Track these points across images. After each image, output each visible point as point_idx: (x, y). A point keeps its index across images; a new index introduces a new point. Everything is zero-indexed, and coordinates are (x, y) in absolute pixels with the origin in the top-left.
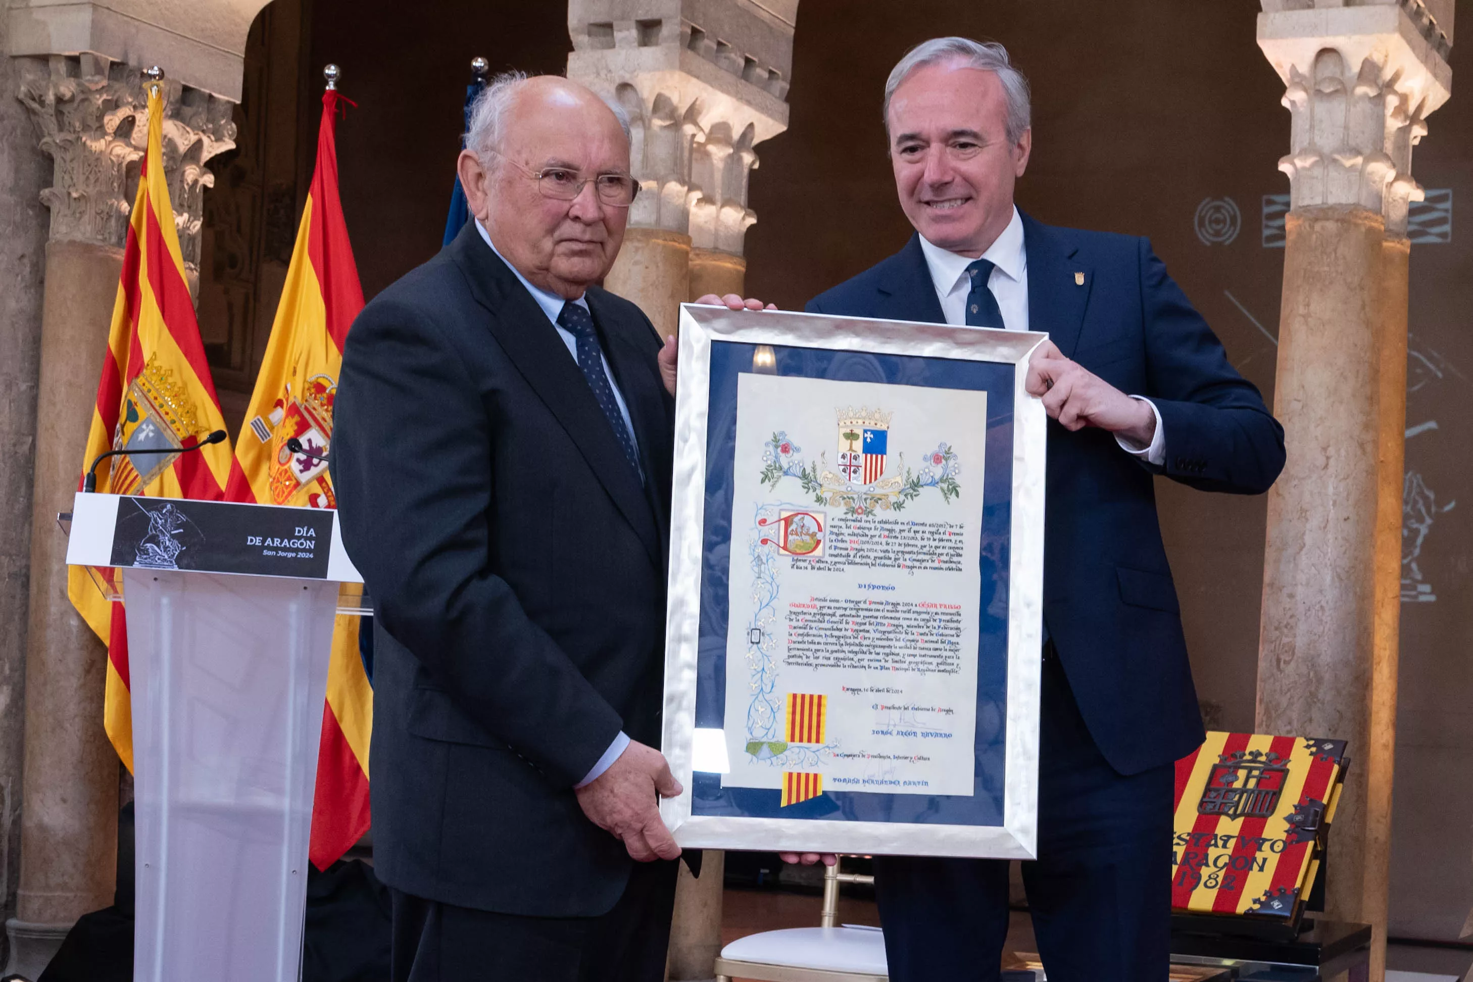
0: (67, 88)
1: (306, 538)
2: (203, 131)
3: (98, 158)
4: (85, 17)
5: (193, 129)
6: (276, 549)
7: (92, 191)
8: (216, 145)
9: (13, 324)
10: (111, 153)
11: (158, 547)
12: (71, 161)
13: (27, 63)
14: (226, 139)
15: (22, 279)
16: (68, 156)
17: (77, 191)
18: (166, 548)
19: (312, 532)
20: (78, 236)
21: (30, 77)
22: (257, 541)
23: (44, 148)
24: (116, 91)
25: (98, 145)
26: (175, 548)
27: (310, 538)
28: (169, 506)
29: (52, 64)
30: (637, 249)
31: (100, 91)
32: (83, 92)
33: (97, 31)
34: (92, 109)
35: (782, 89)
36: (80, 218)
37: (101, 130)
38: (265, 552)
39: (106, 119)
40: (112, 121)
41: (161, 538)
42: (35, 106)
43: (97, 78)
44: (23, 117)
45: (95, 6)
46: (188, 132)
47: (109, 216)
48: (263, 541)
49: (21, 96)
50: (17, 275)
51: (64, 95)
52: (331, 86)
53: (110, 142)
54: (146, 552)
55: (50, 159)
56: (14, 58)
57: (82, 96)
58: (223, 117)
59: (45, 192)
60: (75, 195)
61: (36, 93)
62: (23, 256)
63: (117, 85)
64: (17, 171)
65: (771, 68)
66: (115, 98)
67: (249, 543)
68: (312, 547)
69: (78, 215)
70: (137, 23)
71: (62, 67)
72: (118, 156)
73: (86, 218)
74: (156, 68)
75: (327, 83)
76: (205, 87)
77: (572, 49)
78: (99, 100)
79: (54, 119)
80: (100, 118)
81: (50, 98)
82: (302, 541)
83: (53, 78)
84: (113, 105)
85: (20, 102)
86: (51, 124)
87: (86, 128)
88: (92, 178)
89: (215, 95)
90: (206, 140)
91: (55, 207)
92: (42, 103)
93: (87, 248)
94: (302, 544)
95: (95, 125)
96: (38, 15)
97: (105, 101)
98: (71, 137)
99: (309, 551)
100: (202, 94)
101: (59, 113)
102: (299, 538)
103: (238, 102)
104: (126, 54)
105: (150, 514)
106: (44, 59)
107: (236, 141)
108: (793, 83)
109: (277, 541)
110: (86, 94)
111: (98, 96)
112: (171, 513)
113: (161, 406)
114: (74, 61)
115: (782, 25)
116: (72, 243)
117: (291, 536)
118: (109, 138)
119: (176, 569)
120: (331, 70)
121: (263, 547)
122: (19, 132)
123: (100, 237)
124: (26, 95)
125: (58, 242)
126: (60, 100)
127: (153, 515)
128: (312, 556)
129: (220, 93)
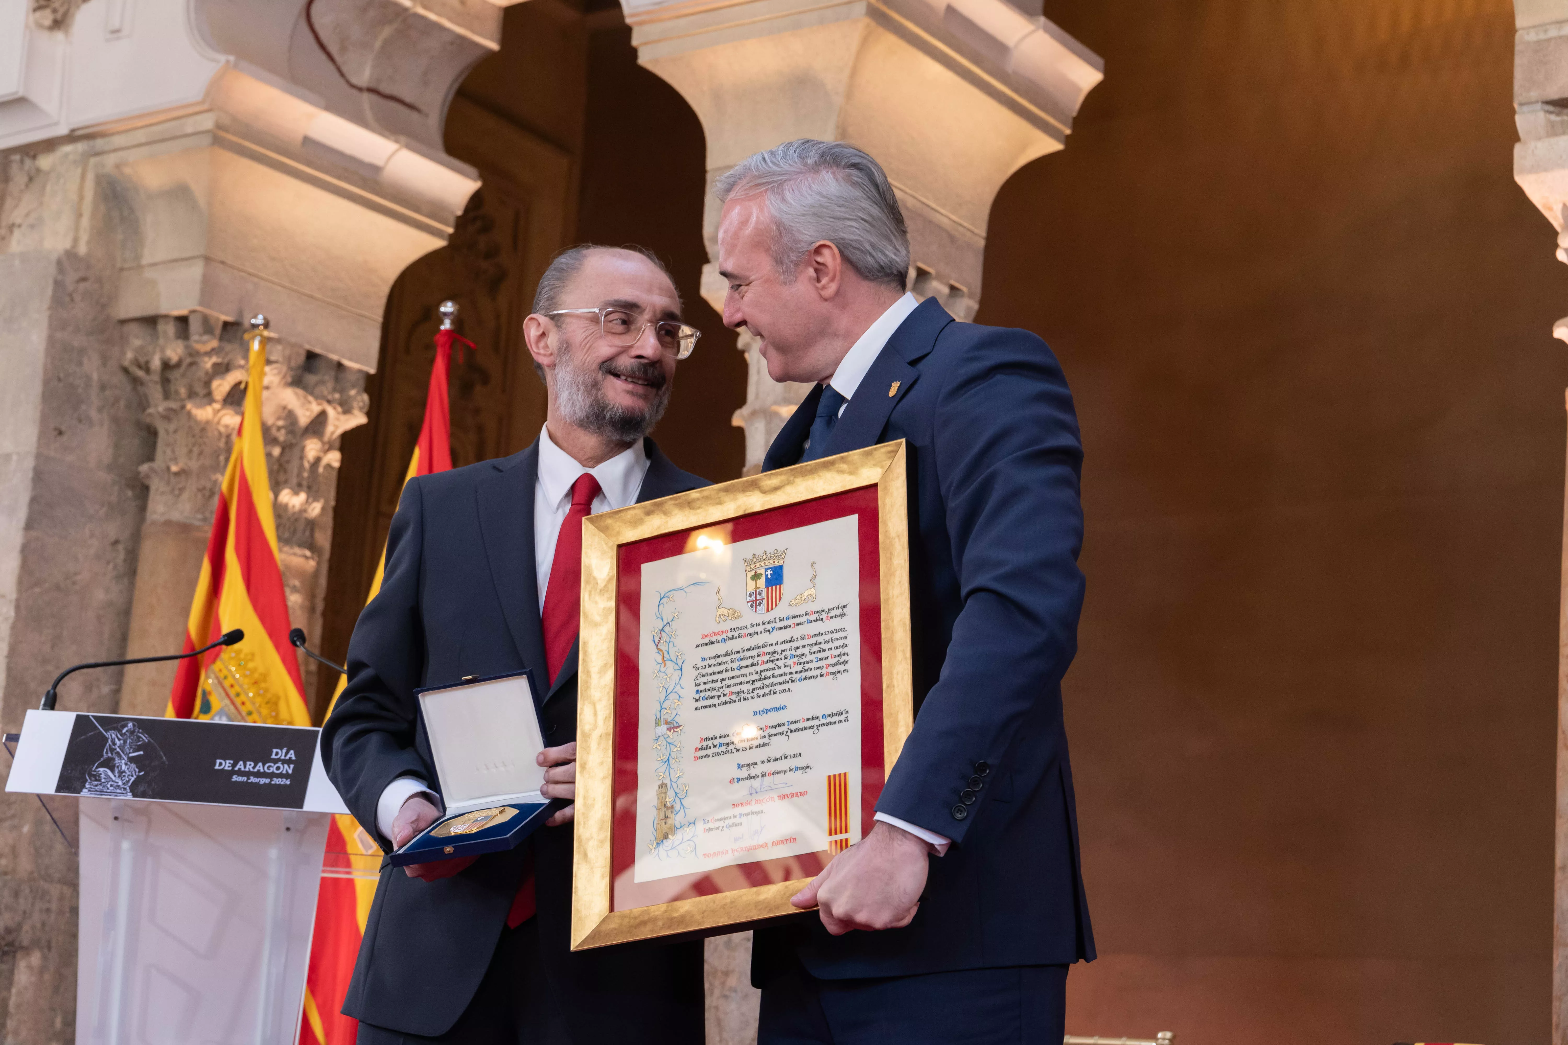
0: (174, 351)
2: (329, 402)
3: (204, 427)
4: (197, 270)
5: (317, 398)
7: (194, 465)
8: (343, 418)
9: (99, 618)
10: (218, 423)
11: (113, 773)
12: (175, 432)
13: (134, 328)
14: (356, 412)
15: (115, 567)
16: (172, 427)
17: (176, 463)
18: (121, 773)
20: (175, 516)
21: (137, 343)
23: (148, 420)
24: (227, 354)
25: (203, 413)
26: (132, 772)
28: (130, 725)
29: (161, 326)
31: (209, 354)
32: (191, 355)
33: (208, 287)
34: (201, 374)
35: (969, 308)
36: (179, 496)
37: (208, 397)
39: (215, 384)
40: (222, 386)
41: (117, 761)
42: (140, 373)
43: (205, 338)
44: (128, 387)
45: (208, 259)
46: (310, 402)
47: (212, 493)
48: (234, 765)
49: (126, 363)
50: (108, 563)
51: (170, 359)
52: (447, 325)
53: (219, 411)
54: (98, 777)
55: (152, 433)
56: (123, 322)
57: (189, 360)
58: (353, 387)
59: (144, 468)
60: (174, 468)
61: (142, 360)
62: (116, 542)
63: (228, 347)
64: (117, 446)
65: (953, 282)
66: (226, 361)
67: (217, 766)
69: (177, 492)
70: (256, 280)
71: (170, 329)
72: (227, 426)
73: (185, 495)
74: (260, 317)
75: (441, 322)
76: (333, 352)
78: (208, 363)
79: (159, 387)
80: (208, 384)
81: (156, 363)
83: (161, 341)
84: (223, 369)
85: (125, 370)
86: (155, 392)
87: (192, 395)
88: (196, 450)
89: (346, 363)
90: (331, 412)
91: (156, 485)
92: (148, 370)
93: (184, 528)
95: (202, 392)
96: (149, 274)
97: (215, 365)
98: (173, 405)
100: (328, 361)
101: (165, 381)
103: (372, 371)
104: (240, 313)
105: (108, 734)
106: (151, 321)
107: (368, 414)
108: (983, 302)
110: (194, 355)
111: (206, 359)
114: (183, 321)
115: (969, 234)
116: (168, 523)
118: (217, 406)
120: (448, 307)
121: (233, 771)
122: (122, 403)
123: (200, 516)
124: (132, 362)
125: (154, 523)
126: (166, 366)
127: (111, 734)
129: (351, 359)
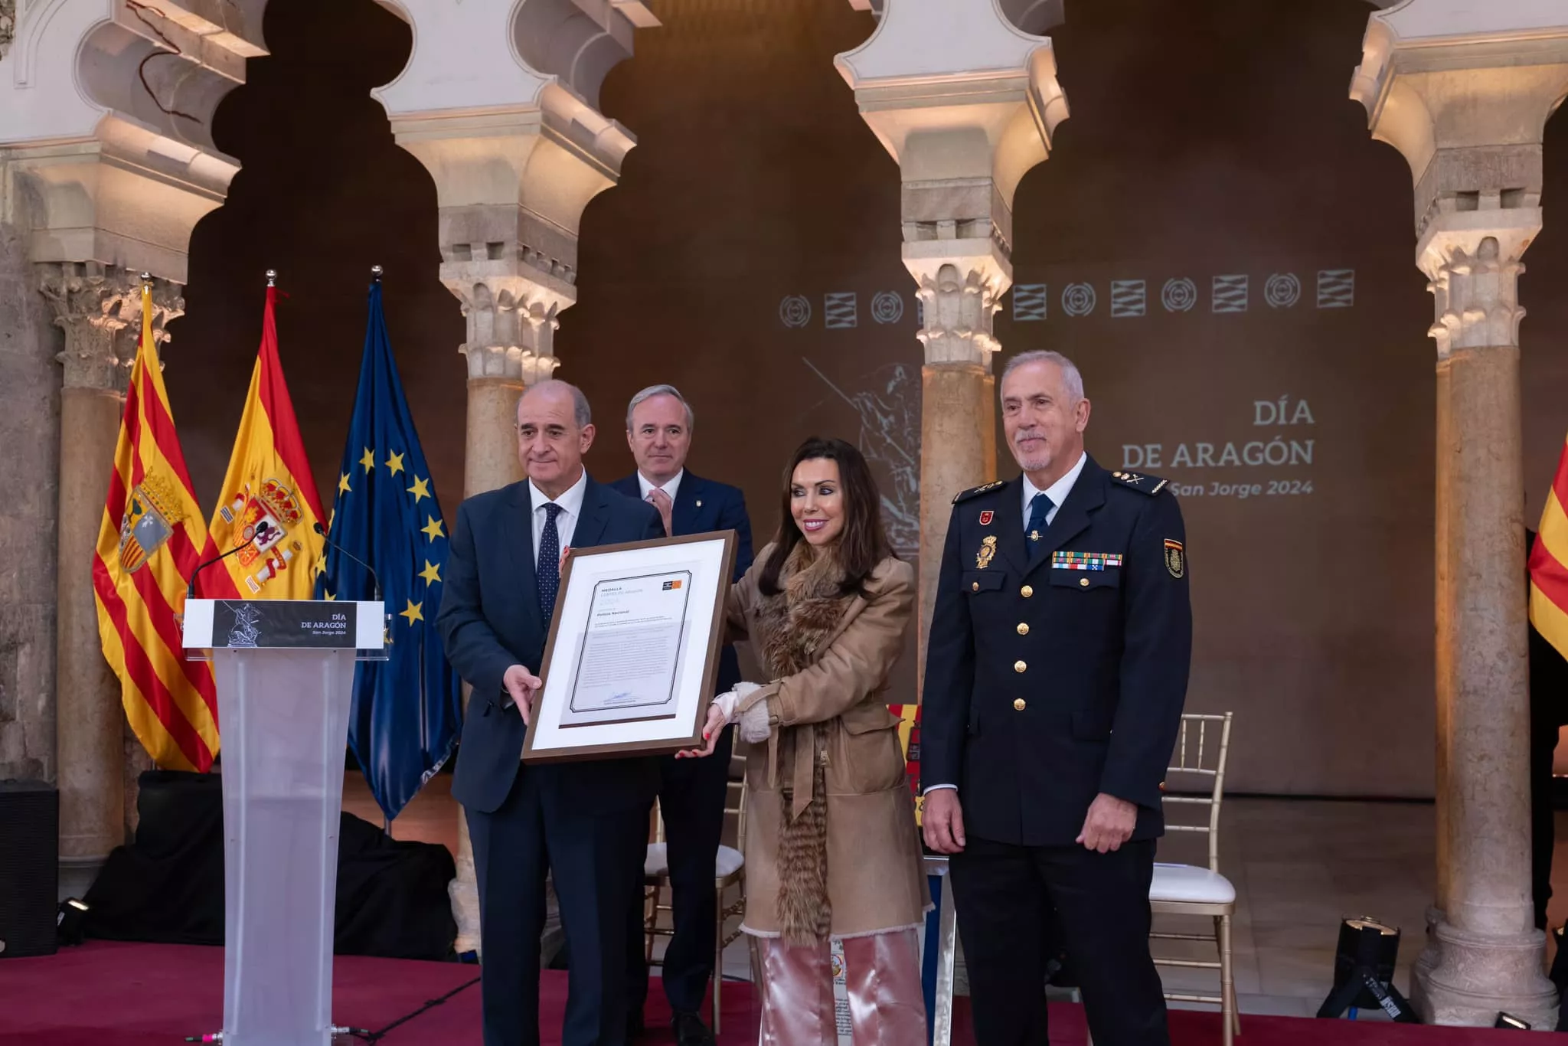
0: (76, 284)
1: (340, 622)
2: (165, 306)
3: (99, 329)
4: (89, 237)
5: (158, 304)
6: (321, 630)
7: (94, 352)
8: (172, 314)
9: (40, 444)
10: (106, 326)
11: (243, 633)
12: (79, 332)
13: (46, 267)
14: (179, 310)
15: (45, 414)
16: (77, 329)
17: (85, 353)
18: (248, 633)
19: (343, 617)
20: (87, 384)
21: (47, 276)
22: (308, 625)
23: (59, 324)
24: (110, 285)
25: (98, 322)
26: (254, 633)
27: (343, 621)
28: (248, 605)
29: (64, 268)
30: (491, 392)
31: (99, 285)
32: (87, 286)
33: (98, 246)
34: (94, 297)
35: (572, 277)
36: (86, 372)
37: (99, 311)
38: (314, 632)
39: (104, 304)
40: (107, 305)
41: (244, 626)
42: (52, 296)
43: (97, 277)
44: (43, 303)
45: (96, 229)
46: (155, 308)
47: (107, 368)
48: (312, 625)
49: (42, 289)
50: (42, 411)
51: (73, 288)
52: (271, 284)
53: (106, 319)
54: (235, 637)
55: (61, 332)
56: (37, 263)
57: (86, 289)
58: (176, 295)
59: (61, 354)
60: (83, 356)
61: (52, 287)
62: (45, 397)
63: (110, 280)
64: (40, 340)
65: (566, 265)
66: (109, 289)
67: (303, 627)
68: (345, 627)
69: (85, 369)
70: (122, 238)
71: (72, 270)
72: (111, 327)
73: (91, 371)
76: (164, 276)
77: (442, 261)
78: (99, 291)
79: (66, 304)
80: (99, 303)
81: (64, 290)
82: (338, 623)
83: (65, 277)
84: (108, 295)
85: (41, 293)
86: (65, 308)
87: (90, 310)
88: (95, 343)
89: (171, 281)
90: (166, 312)
91: (67, 365)
92: (57, 292)
93: (92, 392)
94: (337, 625)
95: (95, 308)
96: (53, 235)
97: (102, 292)
98: (79, 316)
99: (343, 629)
100: (162, 280)
101: (70, 300)
102: (335, 621)
103: (185, 284)
104: (115, 260)
105: (236, 611)
106: (59, 264)
107: (185, 310)
109: (321, 625)
110: (90, 287)
111: (98, 289)
112: (250, 609)
113: (157, 503)
114: (81, 266)
115: (571, 236)
116: (83, 388)
117: (331, 621)
118: (105, 316)
119: (256, 647)
120: (271, 273)
121: (312, 629)
122: (40, 313)
123: (101, 383)
124: (45, 288)
125: (73, 388)
126: (70, 291)
127: (238, 611)
128: (345, 633)
129: (173, 279)
